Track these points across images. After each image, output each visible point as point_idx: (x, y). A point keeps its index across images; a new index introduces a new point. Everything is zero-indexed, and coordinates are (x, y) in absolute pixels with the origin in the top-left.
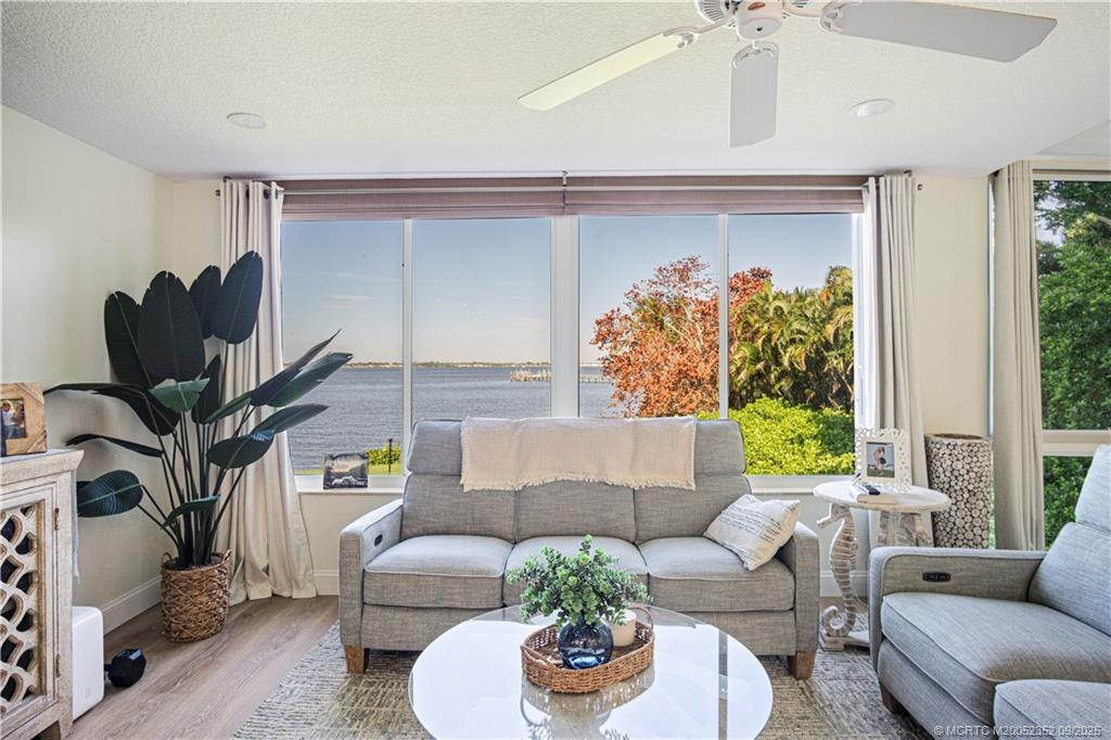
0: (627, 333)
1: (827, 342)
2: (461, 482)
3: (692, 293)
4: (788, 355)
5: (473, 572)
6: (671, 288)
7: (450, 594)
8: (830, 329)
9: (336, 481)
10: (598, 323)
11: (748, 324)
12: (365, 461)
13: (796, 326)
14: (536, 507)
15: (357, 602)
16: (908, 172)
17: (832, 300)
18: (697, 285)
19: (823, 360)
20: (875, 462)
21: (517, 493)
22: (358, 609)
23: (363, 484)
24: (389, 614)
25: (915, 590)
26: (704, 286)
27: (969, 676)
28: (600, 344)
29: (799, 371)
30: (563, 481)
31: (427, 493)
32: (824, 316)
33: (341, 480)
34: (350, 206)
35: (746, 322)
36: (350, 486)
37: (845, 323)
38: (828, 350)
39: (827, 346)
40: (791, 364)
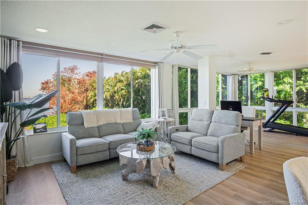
0: (53, 87)
1: (115, 91)
2: (84, 126)
3: (74, 76)
4: (105, 95)
5: (103, 143)
6: (68, 74)
7: (99, 148)
8: (116, 88)
9: (38, 131)
10: (42, 83)
11: (93, 86)
12: (46, 125)
13: (107, 87)
14: (103, 129)
15: (75, 155)
16: (163, 63)
17: (116, 81)
18: (76, 74)
19: (114, 96)
20: (163, 114)
21: (98, 127)
22: (76, 157)
23: (46, 131)
24: (84, 156)
25: (175, 132)
26: (78, 74)
27: (188, 140)
28: (43, 90)
29: (108, 99)
30: (108, 123)
31: (76, 130)
32: (114, 85)
33: (39, 131)
34: (44, 52)
35: (92, 85)
36: (42, 132)
37: (119, 87)
38: (115, 94)
39: (115, 92)
40: (106, 97)
